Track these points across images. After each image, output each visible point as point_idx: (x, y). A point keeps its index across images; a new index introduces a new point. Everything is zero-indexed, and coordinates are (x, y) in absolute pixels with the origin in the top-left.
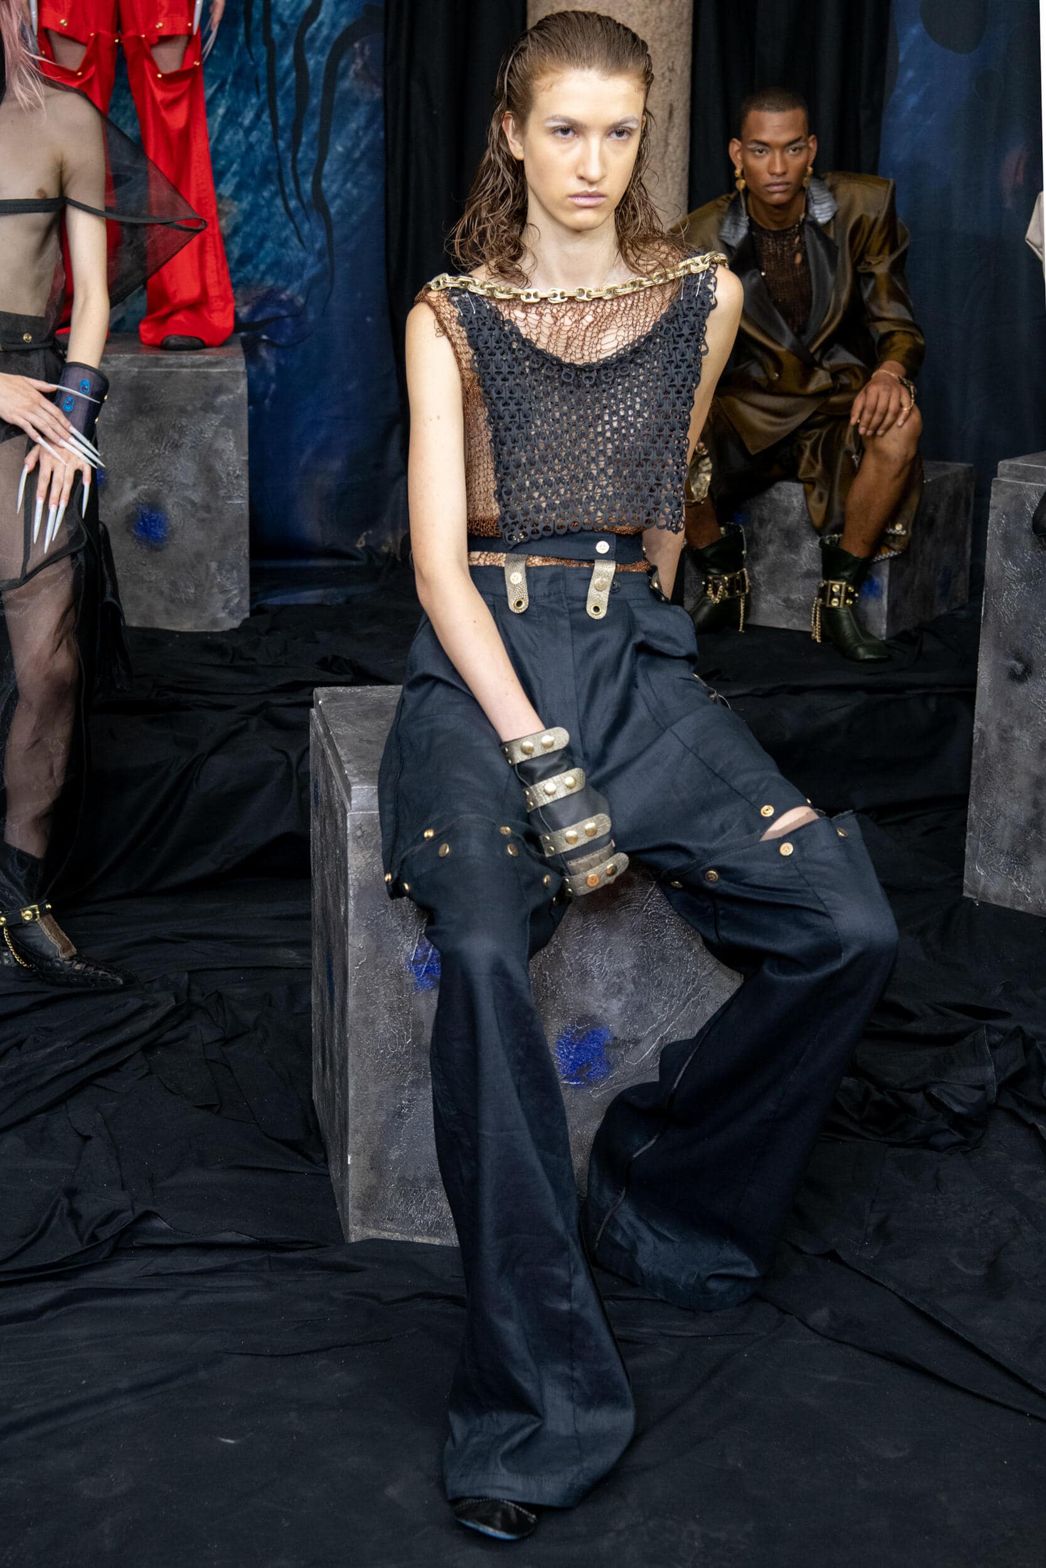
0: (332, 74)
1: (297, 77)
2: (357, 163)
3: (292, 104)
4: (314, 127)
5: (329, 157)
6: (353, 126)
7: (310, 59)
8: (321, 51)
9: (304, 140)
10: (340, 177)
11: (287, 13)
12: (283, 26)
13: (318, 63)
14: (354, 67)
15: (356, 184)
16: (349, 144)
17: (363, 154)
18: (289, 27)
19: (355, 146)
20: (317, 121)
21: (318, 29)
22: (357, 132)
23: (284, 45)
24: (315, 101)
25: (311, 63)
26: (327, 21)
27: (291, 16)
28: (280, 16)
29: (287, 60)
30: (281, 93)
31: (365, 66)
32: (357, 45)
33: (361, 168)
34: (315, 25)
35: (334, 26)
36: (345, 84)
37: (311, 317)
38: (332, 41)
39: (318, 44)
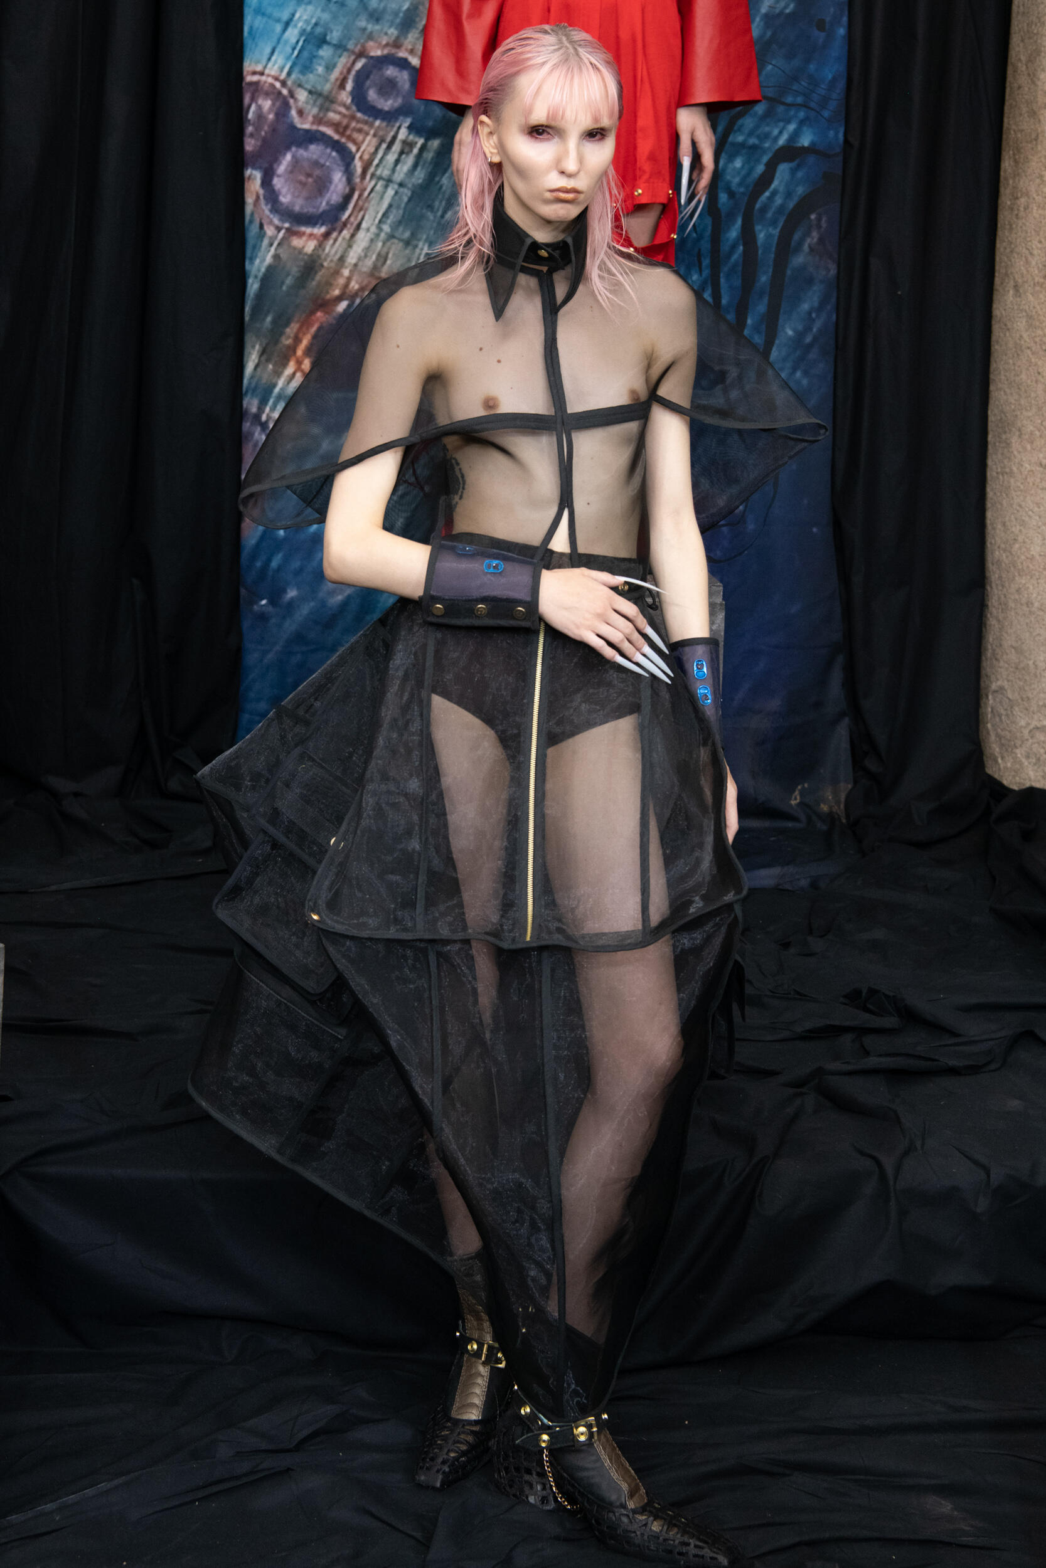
0: (785, 248)
1: (744, 251)
2: (810, 347)
3: (737, 282)
4: (762, 307)
5: (777, 342)
6: (806, 306)
7: (761, 231)
8: (774, 223)
9: (749, 321)
10: (789, 365)
11: (737, 180)
12: (731, 194)
13: (769, 236)
14: (809, 240)
15: (806, 373)
16: (800, 328)
17: (815, 339)
18: (737, 196)
19: (808, 329)
20: (766, 300)
21: (771, 198)
22: (810, 313)
23: (731, 215)
24: (764, 279)
25: (761, 236)
26: (781, 189)
27: (740, 184)
28: (729, 183)
29: (734, 233)
30: (726, 269)
31: (821, 240)
32: (813, 217)
33: (813, 355)
34: (767, 194)
35: (789, 195)
36: (798, 260)
37: (751, 527)
38: (787, 212)
39: (769, 215)
